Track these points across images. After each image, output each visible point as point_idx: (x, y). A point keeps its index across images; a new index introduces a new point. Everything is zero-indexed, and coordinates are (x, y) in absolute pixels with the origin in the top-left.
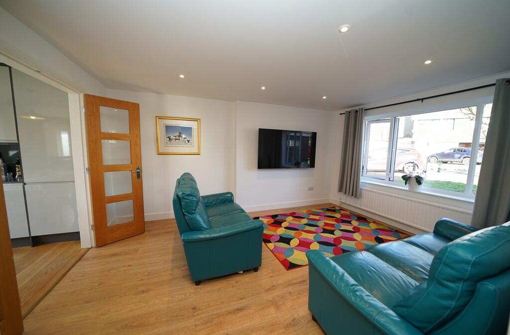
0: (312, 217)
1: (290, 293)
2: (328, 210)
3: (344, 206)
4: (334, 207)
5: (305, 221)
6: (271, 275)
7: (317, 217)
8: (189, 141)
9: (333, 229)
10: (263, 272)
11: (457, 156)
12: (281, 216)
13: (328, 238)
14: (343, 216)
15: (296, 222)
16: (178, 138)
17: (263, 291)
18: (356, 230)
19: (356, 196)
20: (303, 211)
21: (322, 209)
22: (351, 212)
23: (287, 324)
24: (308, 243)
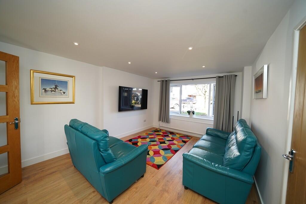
0: (150, 136)
1: (167, 181)
2: (155, 131)
3: (161, 128)
4: (157, 129)
5: (148, 140)
6: (152, 175)
7: (153, 136)
8: (64, 93)
9: (164, 141)
10: (146, 176)
11: (188, 100)
12: (134, 140)
13: (165, 146)
14: (163, 133)
15: (145, 141)
16: (54, 90)
17: (155, 186)
18: (173, 139)
19: (168, 122)
20: (143, 134)
21: (152, 131)
22: (166, 131)
23: (177, 198)
24: (158, 151)
